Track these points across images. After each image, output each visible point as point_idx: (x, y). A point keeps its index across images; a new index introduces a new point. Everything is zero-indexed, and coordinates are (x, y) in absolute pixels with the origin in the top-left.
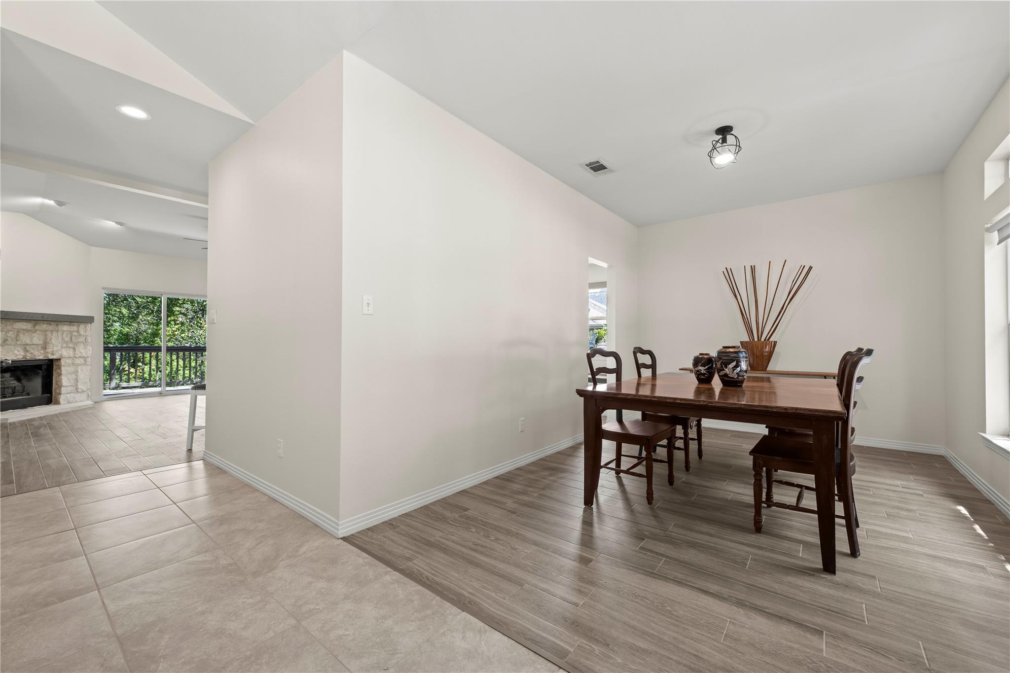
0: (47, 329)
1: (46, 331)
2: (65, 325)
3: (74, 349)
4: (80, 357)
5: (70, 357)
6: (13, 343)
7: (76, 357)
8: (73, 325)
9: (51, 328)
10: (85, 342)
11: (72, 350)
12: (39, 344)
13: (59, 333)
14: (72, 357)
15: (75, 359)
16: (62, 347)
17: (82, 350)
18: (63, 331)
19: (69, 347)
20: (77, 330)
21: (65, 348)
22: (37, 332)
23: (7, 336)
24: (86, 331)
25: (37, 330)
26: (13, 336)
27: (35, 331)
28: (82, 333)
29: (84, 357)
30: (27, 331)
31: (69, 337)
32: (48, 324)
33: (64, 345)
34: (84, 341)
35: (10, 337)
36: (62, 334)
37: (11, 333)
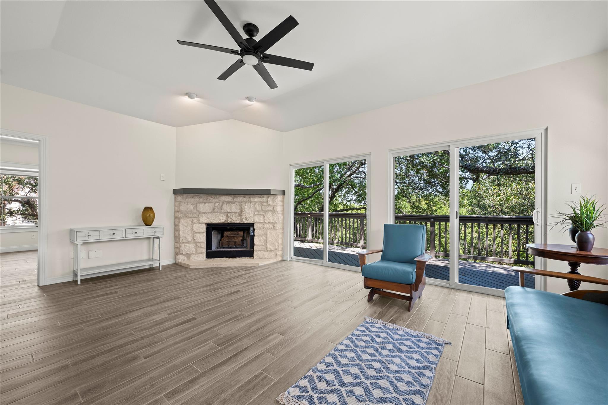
0: (242, 200)
1: (242, 202)
2: (256, 197)
3: (264, 216)
4: (269, 223)
5: (260, 223)
6: (219, 211)
7: (266, 223)
8: (264, 197)
9: (245, 199)
10: (274, 211)
11: (262, 217)
12: (237, 212)
13: (252, 204)
14: (263, 222)
15: (265, 224)
16: (254, 215)
17: (269, 217)
18: (256, 203)
19: (260, 214)
20: (266, 201)
21: (257, 215)
22: (236, 203)
23: (215, 206)
24: (273, 202)
25: (236, 202)
26: (219, 206)
27: (234, 203)
28: (270, 203)
29: (272, 223)
30: (228, 202)
31: (260, 207)
32: (243, 197)
33: (256, 213)
34: (272, 209)
35: (217, 207)
36: (255, 205)
37: (217, 204)
